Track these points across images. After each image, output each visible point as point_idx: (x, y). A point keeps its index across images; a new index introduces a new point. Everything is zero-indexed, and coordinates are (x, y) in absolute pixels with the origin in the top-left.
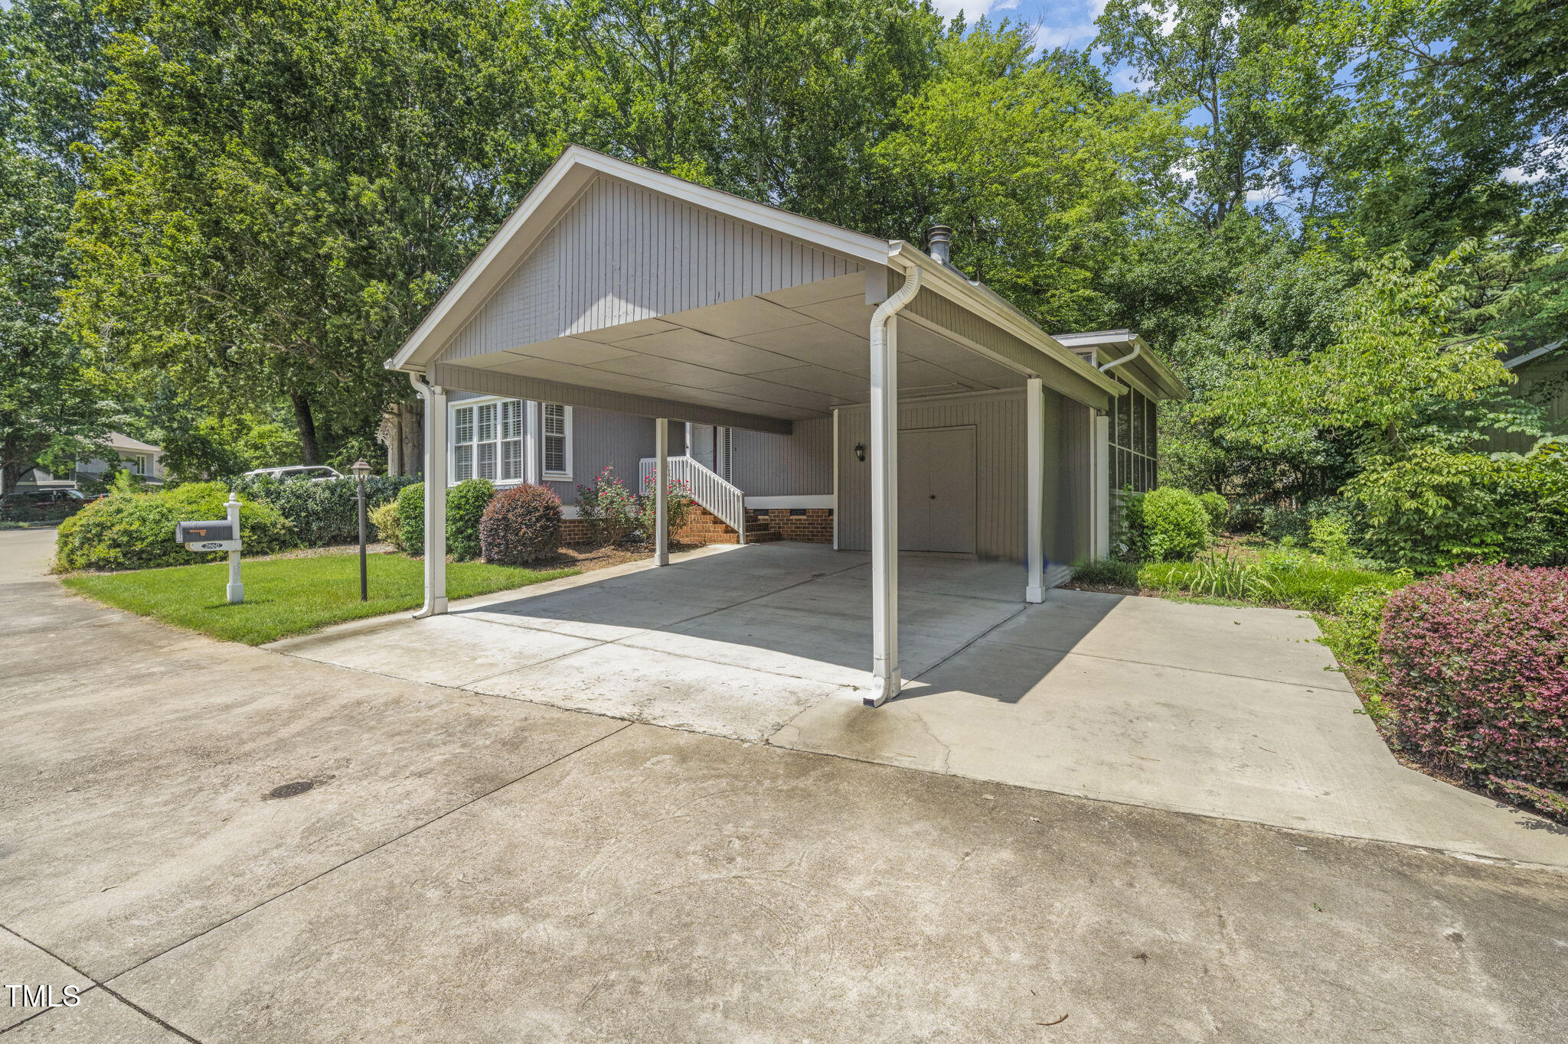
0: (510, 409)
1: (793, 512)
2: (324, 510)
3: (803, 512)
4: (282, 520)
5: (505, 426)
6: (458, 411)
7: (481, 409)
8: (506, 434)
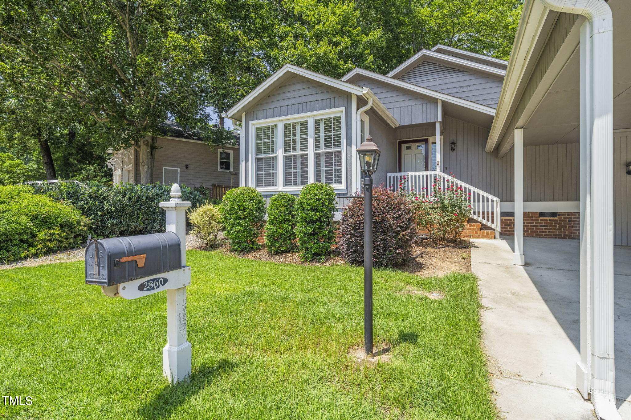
0: (322, 125)
1: (542, 214)
2: (117, 209)
3: (555, 214)
4: (83, 217)
5: (317, 140)
6: (258, 129)
7: (286, 126)
8: (317, 146)
